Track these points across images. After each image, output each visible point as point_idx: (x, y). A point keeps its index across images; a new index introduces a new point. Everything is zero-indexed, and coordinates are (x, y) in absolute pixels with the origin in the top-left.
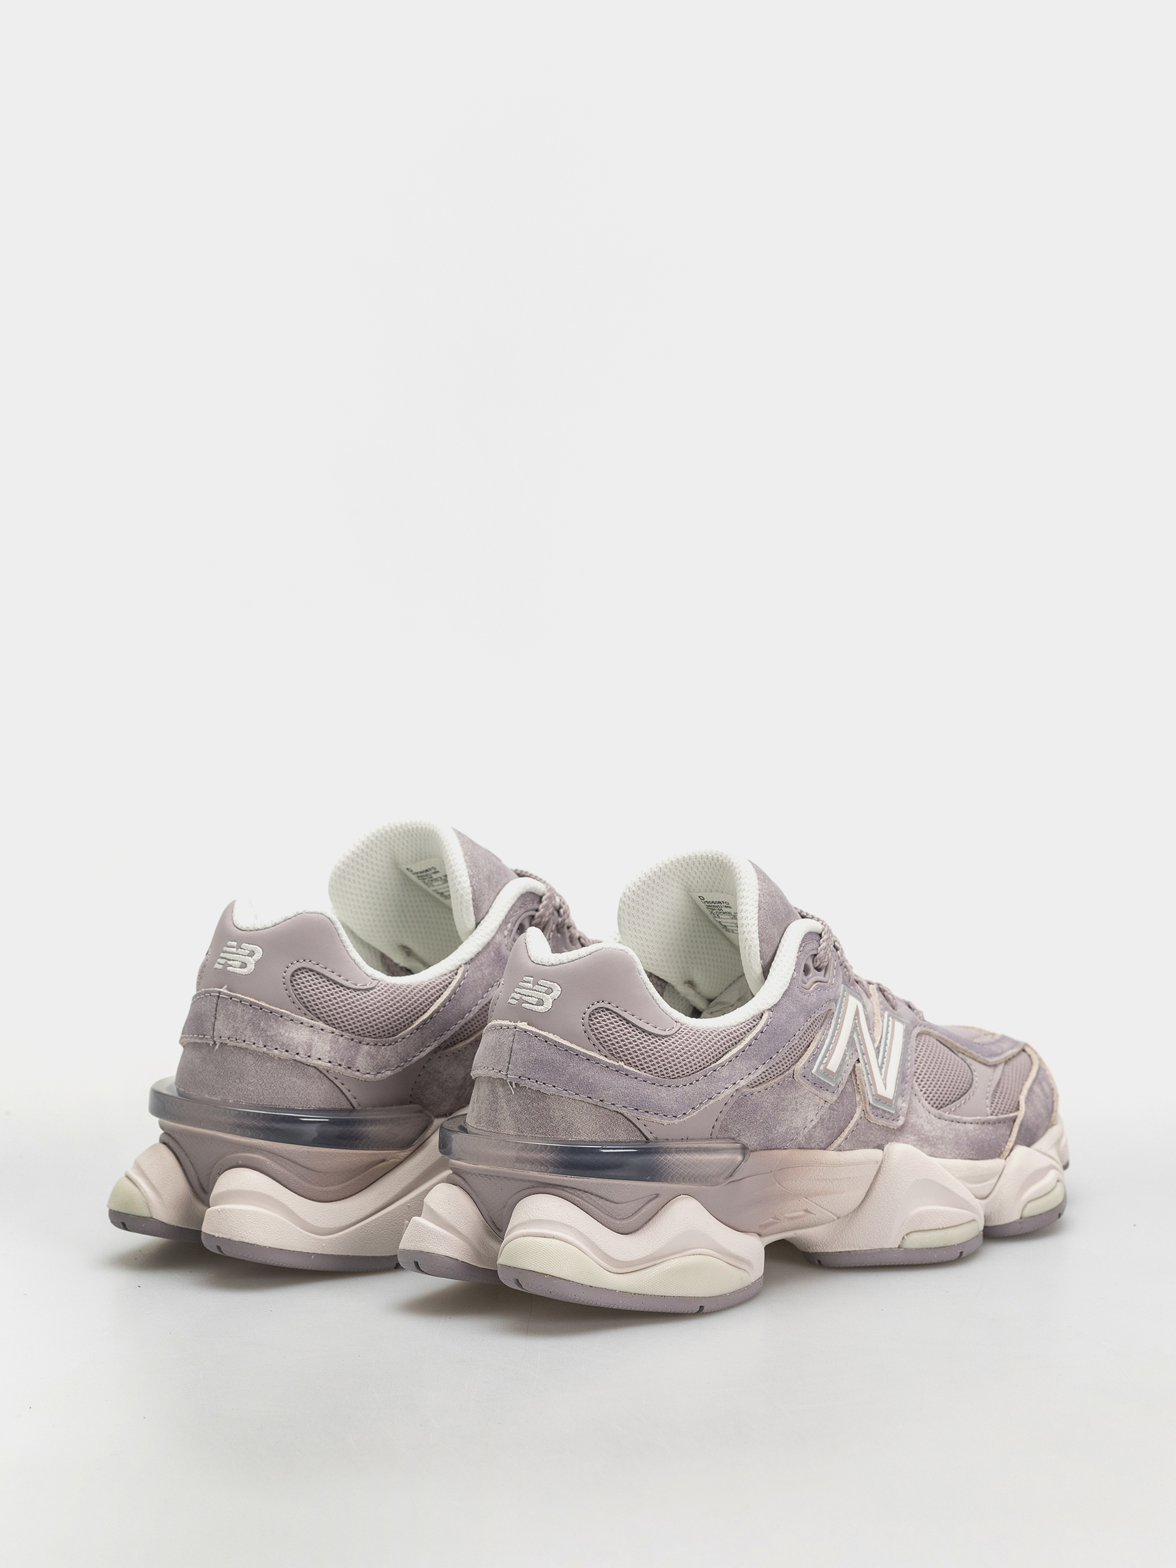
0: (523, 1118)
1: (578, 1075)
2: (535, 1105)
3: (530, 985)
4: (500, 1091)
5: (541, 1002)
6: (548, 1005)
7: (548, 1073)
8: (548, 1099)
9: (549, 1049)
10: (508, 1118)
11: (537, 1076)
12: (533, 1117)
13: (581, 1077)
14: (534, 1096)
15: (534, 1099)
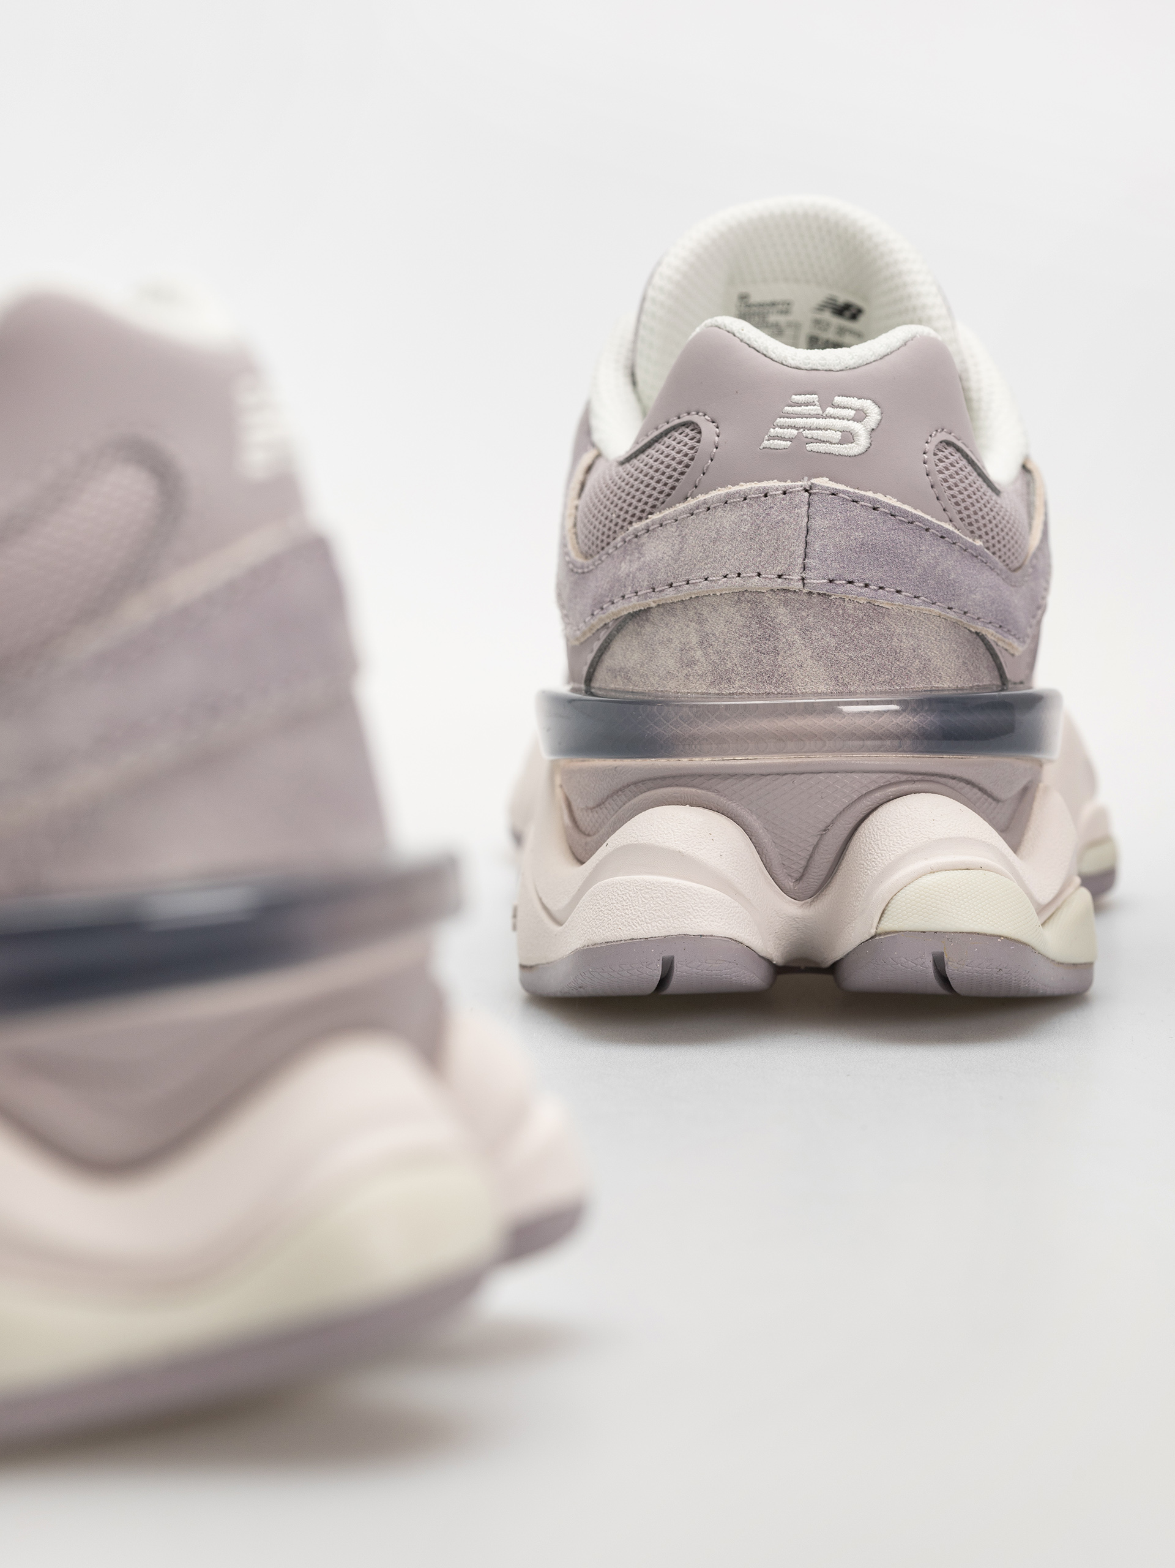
0: (843, 657)
1: (935, 567)
2: (864, 630)
3: (816, 409)
4: (781, 615)
5: (848, 437)
6: (862, 442)
7: (886, 568)
8: (886, 618)
9: (885, 522)
10: (810, 661)
11: (869, 575)
12: (863, 653)
13: (939, 569)
14: (861, 615)
15: (862, 620)
